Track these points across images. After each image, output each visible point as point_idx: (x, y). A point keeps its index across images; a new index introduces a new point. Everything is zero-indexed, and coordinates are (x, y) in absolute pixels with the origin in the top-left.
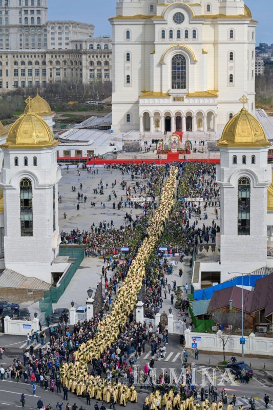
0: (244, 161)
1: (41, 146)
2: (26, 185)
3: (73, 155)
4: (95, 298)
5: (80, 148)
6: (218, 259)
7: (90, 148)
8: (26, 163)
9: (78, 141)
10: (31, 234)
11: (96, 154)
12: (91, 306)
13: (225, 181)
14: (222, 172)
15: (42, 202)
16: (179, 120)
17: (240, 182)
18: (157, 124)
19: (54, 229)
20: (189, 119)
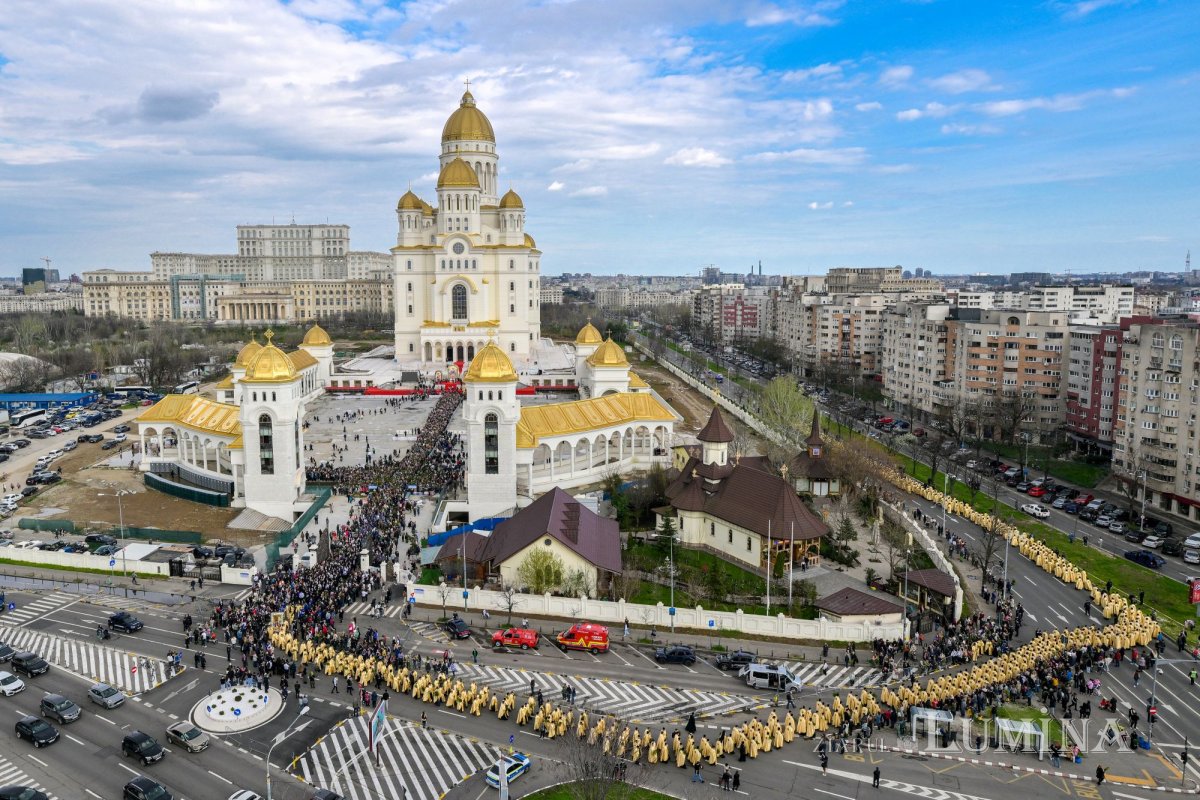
0: (491, 397)
1: (280, 380)
2: (265, 421)
3: (352, 385)
4: (319, 545)
5: (359, 378)
6: (466, 500)
7: (369, 379)
8: (265, 399)
9: (359, 371)
10: (271, 471)
11: (375, 384)
12: (315, 553)
13: (471, 418)
14: (468, 409)
15: (283, 437)
16: (460, 350)
17: (486, 418)
18: (439, 354)
19: (298, 466)
20: (471, 349)
